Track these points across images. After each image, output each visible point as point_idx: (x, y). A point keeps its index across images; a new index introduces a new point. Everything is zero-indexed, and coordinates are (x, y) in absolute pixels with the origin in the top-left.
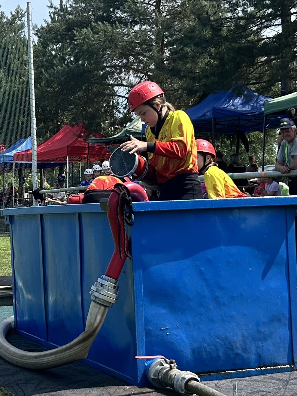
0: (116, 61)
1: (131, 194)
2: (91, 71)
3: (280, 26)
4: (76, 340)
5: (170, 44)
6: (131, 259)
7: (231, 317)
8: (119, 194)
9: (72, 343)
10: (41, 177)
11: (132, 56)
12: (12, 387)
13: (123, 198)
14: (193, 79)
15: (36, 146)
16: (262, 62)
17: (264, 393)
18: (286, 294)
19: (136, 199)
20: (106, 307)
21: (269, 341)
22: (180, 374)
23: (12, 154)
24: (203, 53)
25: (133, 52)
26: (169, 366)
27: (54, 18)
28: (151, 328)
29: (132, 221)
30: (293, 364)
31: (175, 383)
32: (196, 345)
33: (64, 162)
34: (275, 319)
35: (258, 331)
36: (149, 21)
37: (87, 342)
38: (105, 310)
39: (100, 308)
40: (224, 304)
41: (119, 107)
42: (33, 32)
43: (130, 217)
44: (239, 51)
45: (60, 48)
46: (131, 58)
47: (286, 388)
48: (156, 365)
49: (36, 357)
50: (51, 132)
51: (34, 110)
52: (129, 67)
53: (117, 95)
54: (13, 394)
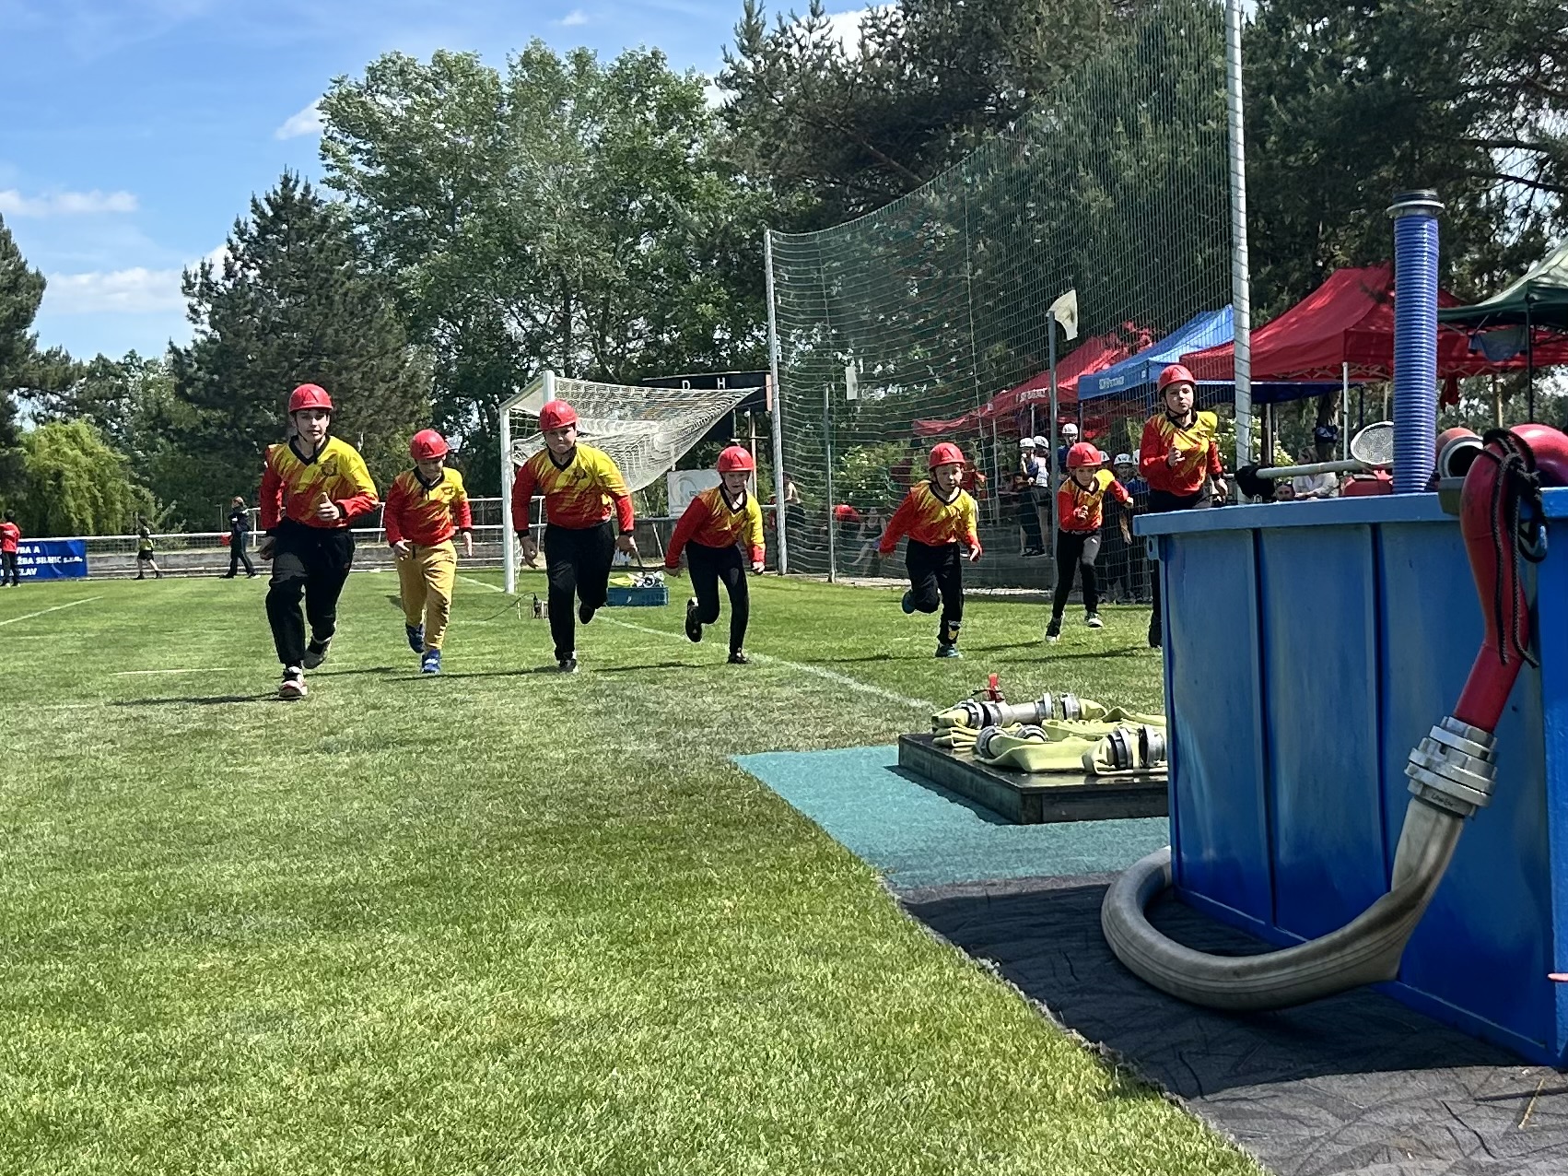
0: (1498, 70)
1: (1538, 461)
2: (1419, 100)
4: (1361, 921)
6: (1535, 667)
8: (1499, 461)
9: (1349, 929)
10: (1264, 429)
15: (1247, 333)
20: (1455, 816)
25: (1554, 42)
29: (1541, 549)
33: (1334, 382)
37: (1394, 927)
38: (1453, 827)
39: (1437, 820)
41: (1507, 212)
43: (1533, 536)
45: (1325, 31)
46: (1546, 60)
49: (1237, 973)
50: (1293, 290)
51: (1243, 222)
52: (1537, 87)
53: (1500, 176)
54: (1164, 1085)
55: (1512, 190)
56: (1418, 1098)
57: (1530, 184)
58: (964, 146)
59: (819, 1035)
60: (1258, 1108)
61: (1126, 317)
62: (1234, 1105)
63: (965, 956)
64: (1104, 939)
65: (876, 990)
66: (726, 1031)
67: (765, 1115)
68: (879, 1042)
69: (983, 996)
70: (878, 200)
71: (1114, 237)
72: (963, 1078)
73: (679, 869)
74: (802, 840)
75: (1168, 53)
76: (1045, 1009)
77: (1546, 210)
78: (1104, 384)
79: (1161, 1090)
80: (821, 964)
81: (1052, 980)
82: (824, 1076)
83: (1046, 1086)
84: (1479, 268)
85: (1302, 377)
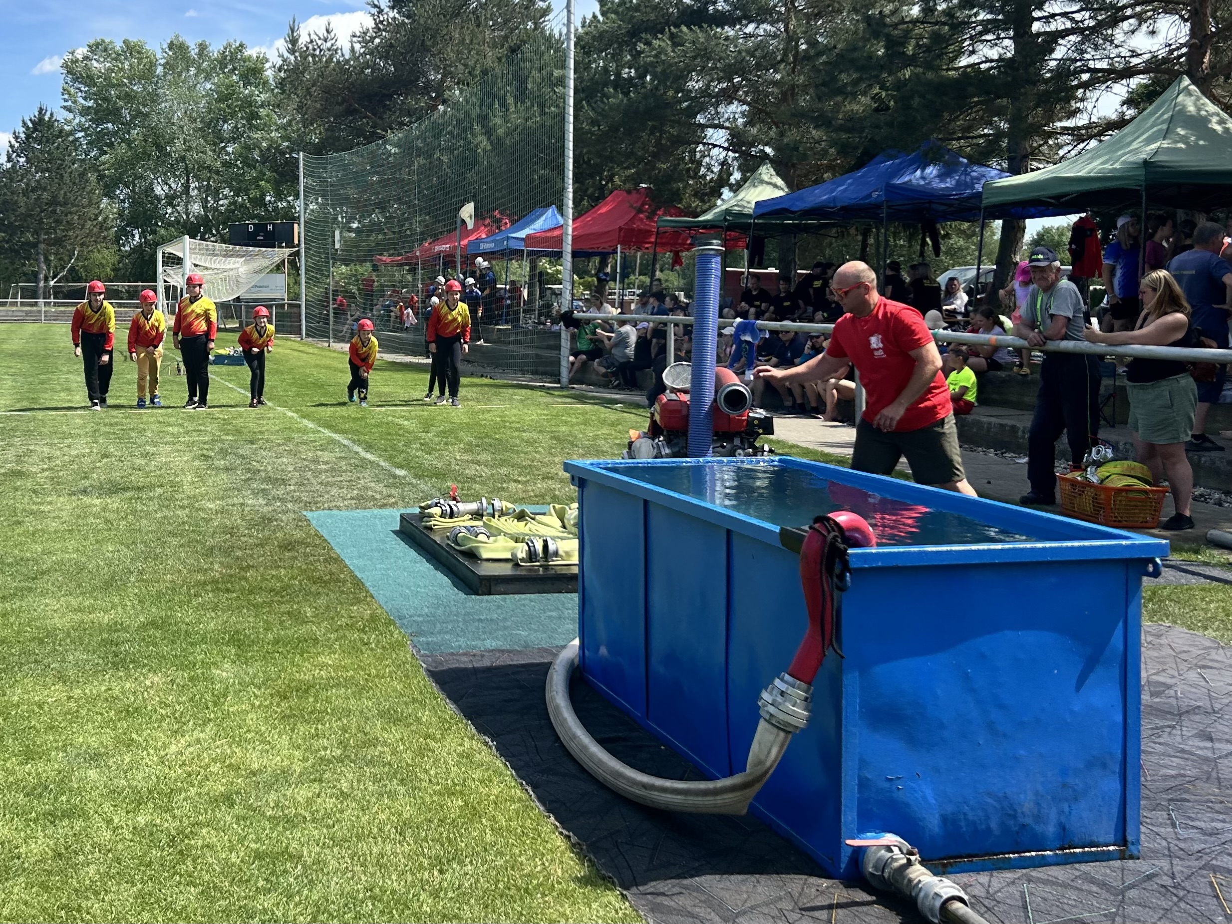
1: (846, 535)
6: (841, 657)
7: (1016, 758)
8: (825, 537)
9: (719, 784)
12: (612, 860)
13: (833, 545)
18: (1119, 718)
19: (854, 544)
20: (787, 732)
21: (1083, 802)
26: (904, 858)
28: (869, 776)
29: (846, 585)
30: (1125, 845)
32: (950, 809)
34: (1096, 763)
35: (1064, 785)
37: (749, 790)
38: (786, 738)
39: (778, 735)
40: (1005, 735)
43: (842, 577)
48: (879, 849)
54: (616, 882)
60: (673, 903)
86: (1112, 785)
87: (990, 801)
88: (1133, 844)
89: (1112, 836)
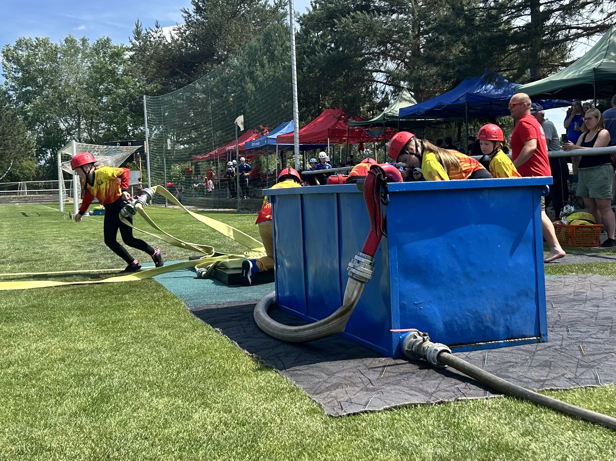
0: (374, 49)
1: (387, 175)
2: (350, 57)
3: (530, 17)
4: (334, 315)
5: (426, 32)
6: (386, 237)
7: (481, 291)
8: (375, 175)
9: (330, 317)
10: (303, 159)
11: (390, 43)
12: (273, 360)
13: (379, 179)
14: (448, 66)
15: (298, 129)
16: (512, 49)
17: (512, 364)
18: (533, 270)
19: (390, 180)
20: (362, 282)
21: (517, 314)
22: (432, 346)
23: (275, 136)
24: (457, 41)
25: (391, 40)
26: (422, 338)
27: (316, 7)
28: (405, 303)
29: (387, 201)
30: (540, 336)
31: (428, 354)
32: (448, 318)
33: (325, 144)
34: (523, 293)
35: (507, 305)
36: (405, 10)
37: (344, 316)
38: (361, 286)
39: (357, 284)
40: (474, 280)
41: (377, 92)
42: (295, 19)
43: (385, 197)
44: (491, 40)
45: (321, 35)
46: (389, 45)
47: (533, 359)
48: (410, 338)
49: (296, 331)
50: (312, 115)
51: (296, 95)
52: (386, 54)
53: (375, 81)
54: (273, 367)
55: (379, 85)
56: (351, 368)
57: (384, 84)
58: (207, 69)
59: (165, 353)
60: (302, 373)
61: (259, 124)
62: (295, 372)
63: (211, 327)
64: (254, 321)
65: (183, 339)
66: (135, 353)
67: (148, 379)
68: (184, 355)
69: (217, 340)
70: (179, 86)
71: (255, 99)
72: (211, 366)
73: (119, 301)
74: (158, 291)
75: (272, 41)
76: (236, 343)
77: (389, 91)
78: (253, 144)
79: (272, 368)
80: (165, 331)
81: (238, 334)
82: (167, 366)
83: (237, 368)
84: (369, 110)
85: (315, 142)
86: (531, 305)
87: (468, 314)
88: (544, 335)
89: (533, 332)
